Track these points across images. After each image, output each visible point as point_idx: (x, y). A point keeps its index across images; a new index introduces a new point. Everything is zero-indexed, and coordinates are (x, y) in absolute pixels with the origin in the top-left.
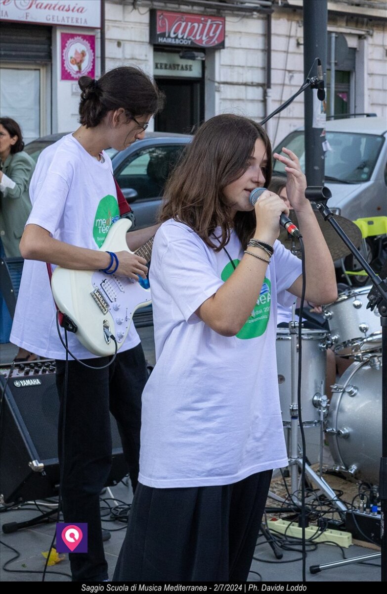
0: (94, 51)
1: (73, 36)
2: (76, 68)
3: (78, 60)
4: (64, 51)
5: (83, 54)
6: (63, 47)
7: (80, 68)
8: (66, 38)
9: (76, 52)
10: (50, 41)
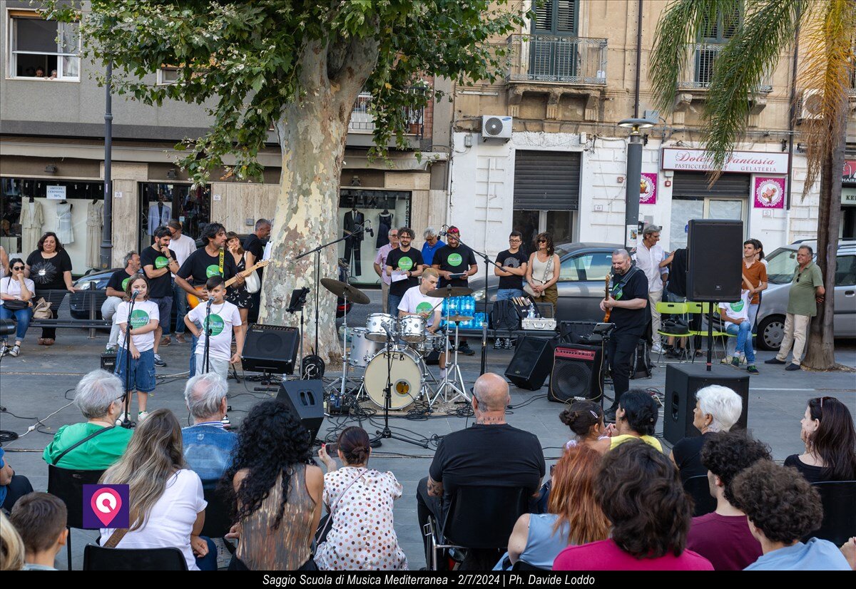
0: (783, 189)
1: (765, 179)
2: (767, 200)
3: (769, 195)
4: (758, 189)
5: (774, 191)
6: (757, 186)
7: (770, 200)
8: (759, 181)
9: (768, 189)
10: (749, 182)
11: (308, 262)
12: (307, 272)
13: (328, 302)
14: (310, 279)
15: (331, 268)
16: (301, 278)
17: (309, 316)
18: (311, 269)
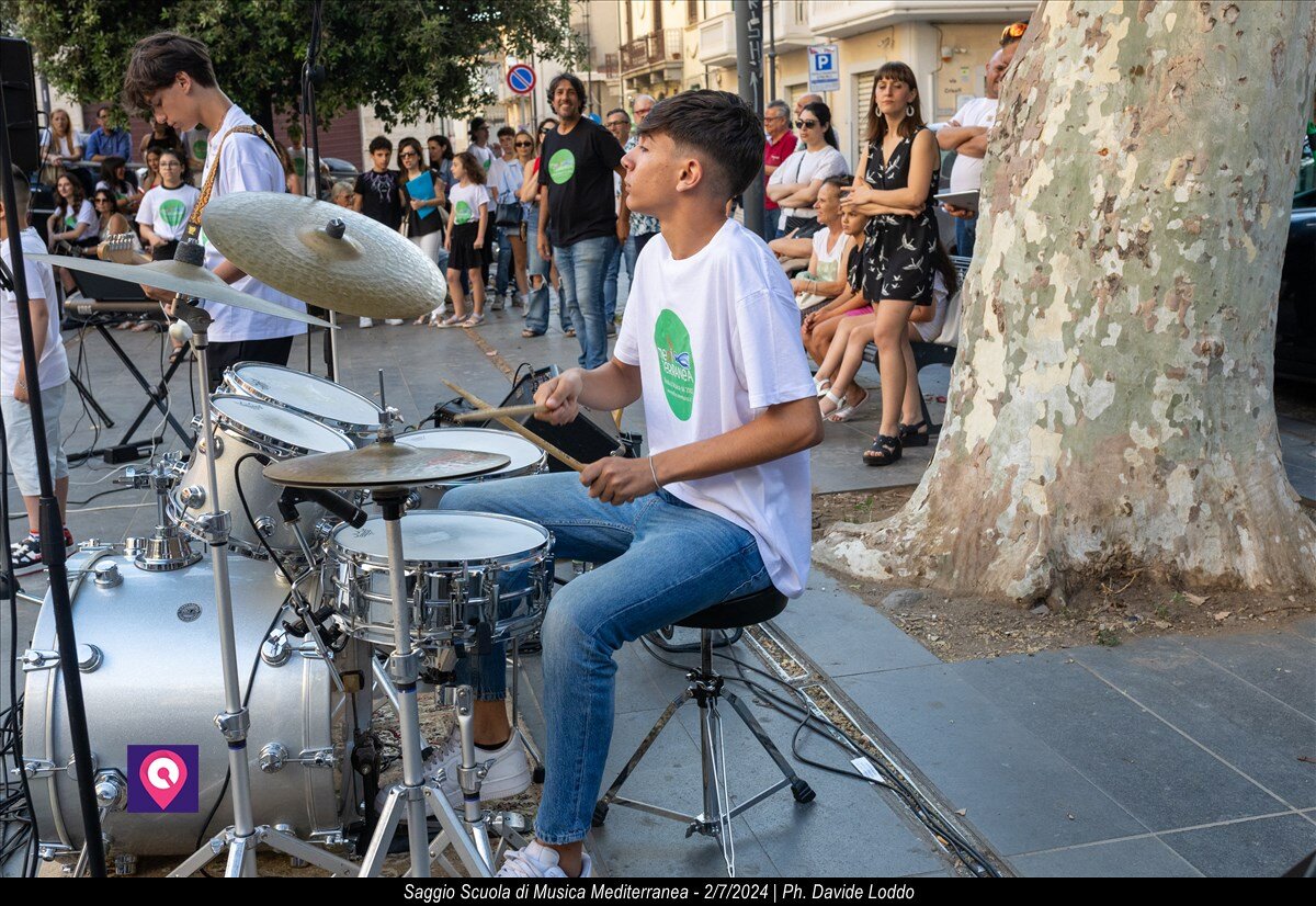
11: (1036, 146)
12: (1025, 191)
13: (1115, 330)
14: (1032, 221)
15: (1143, 170)
16: (1007, 213)
17: (1010, 379)
18: (1043, 175)
